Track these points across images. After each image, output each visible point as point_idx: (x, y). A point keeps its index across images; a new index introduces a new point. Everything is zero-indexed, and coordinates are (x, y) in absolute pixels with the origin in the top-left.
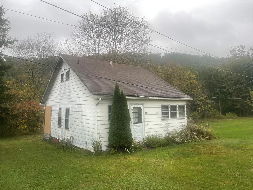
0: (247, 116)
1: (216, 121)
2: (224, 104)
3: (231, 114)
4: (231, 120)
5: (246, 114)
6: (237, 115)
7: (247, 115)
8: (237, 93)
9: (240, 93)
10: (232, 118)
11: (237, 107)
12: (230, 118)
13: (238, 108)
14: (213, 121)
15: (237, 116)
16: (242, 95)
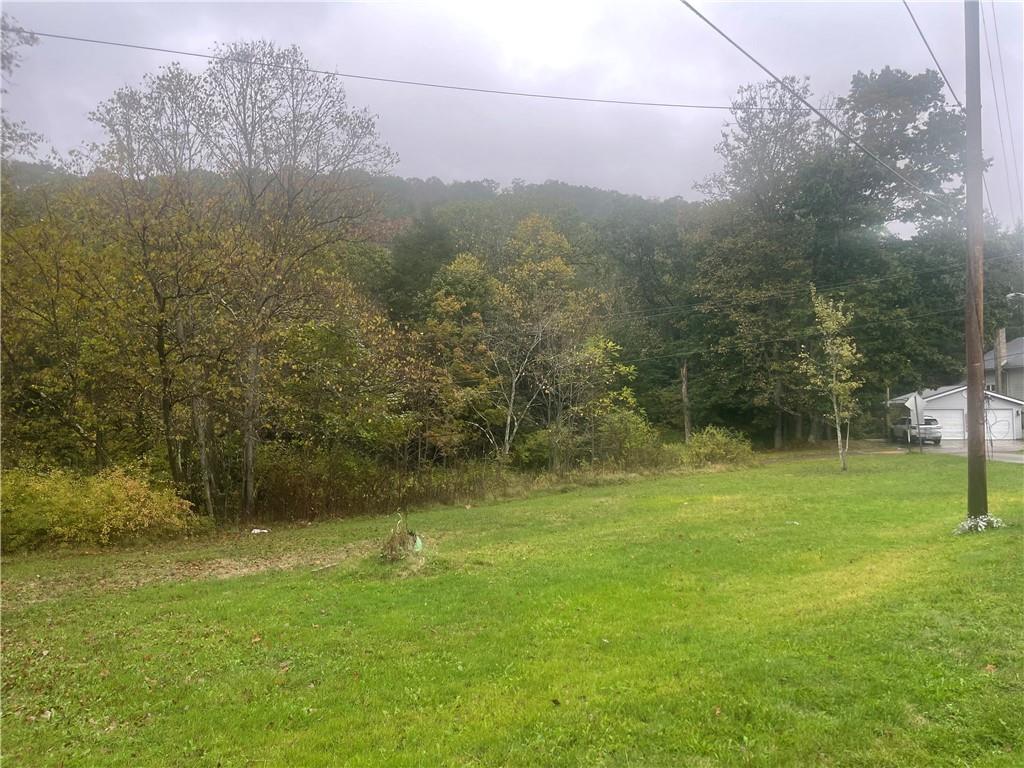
0: (812, 447)
1: (610, 483)
2: (701, 387)
3: (716, 437)
4: (713, 469)
5: (806, 434)
6: (748, 442)
7: (811, 439)
8: (759, 328)
9: (776, 329)
10: (723, 459)
11: (757, 401)
12: (712, 458)
13: (766, 403)
14: (595, 485)
15: (747, 446)
16: (787, 338)
